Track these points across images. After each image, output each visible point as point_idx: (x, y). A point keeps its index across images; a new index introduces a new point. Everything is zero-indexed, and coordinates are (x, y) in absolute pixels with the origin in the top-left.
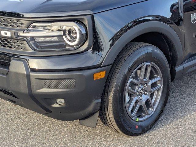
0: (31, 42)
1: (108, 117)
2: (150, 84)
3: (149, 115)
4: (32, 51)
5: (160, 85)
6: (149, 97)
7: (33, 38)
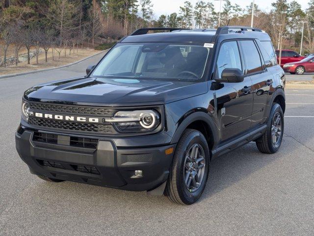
0: (116, 126)
1: (171, 187)
2: (197, 162)
3: (197, 188)
4: (116, 133)
5: (203, 164)
6: (196, 173)
7: (117, 123)
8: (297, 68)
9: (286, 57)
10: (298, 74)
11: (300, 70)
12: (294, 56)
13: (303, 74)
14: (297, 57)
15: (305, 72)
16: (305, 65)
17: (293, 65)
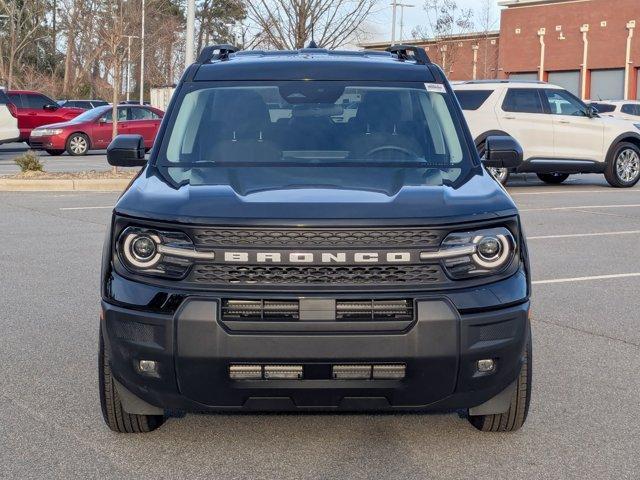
8: (70, 137)
9: (26, 110)
10: (72, 154)
11: (79, 145)
12: (44, 107)
13: (85, 154)
14: (53, 109)
15: (89, 148)
16: (89, 131)
17: (57, 132)
